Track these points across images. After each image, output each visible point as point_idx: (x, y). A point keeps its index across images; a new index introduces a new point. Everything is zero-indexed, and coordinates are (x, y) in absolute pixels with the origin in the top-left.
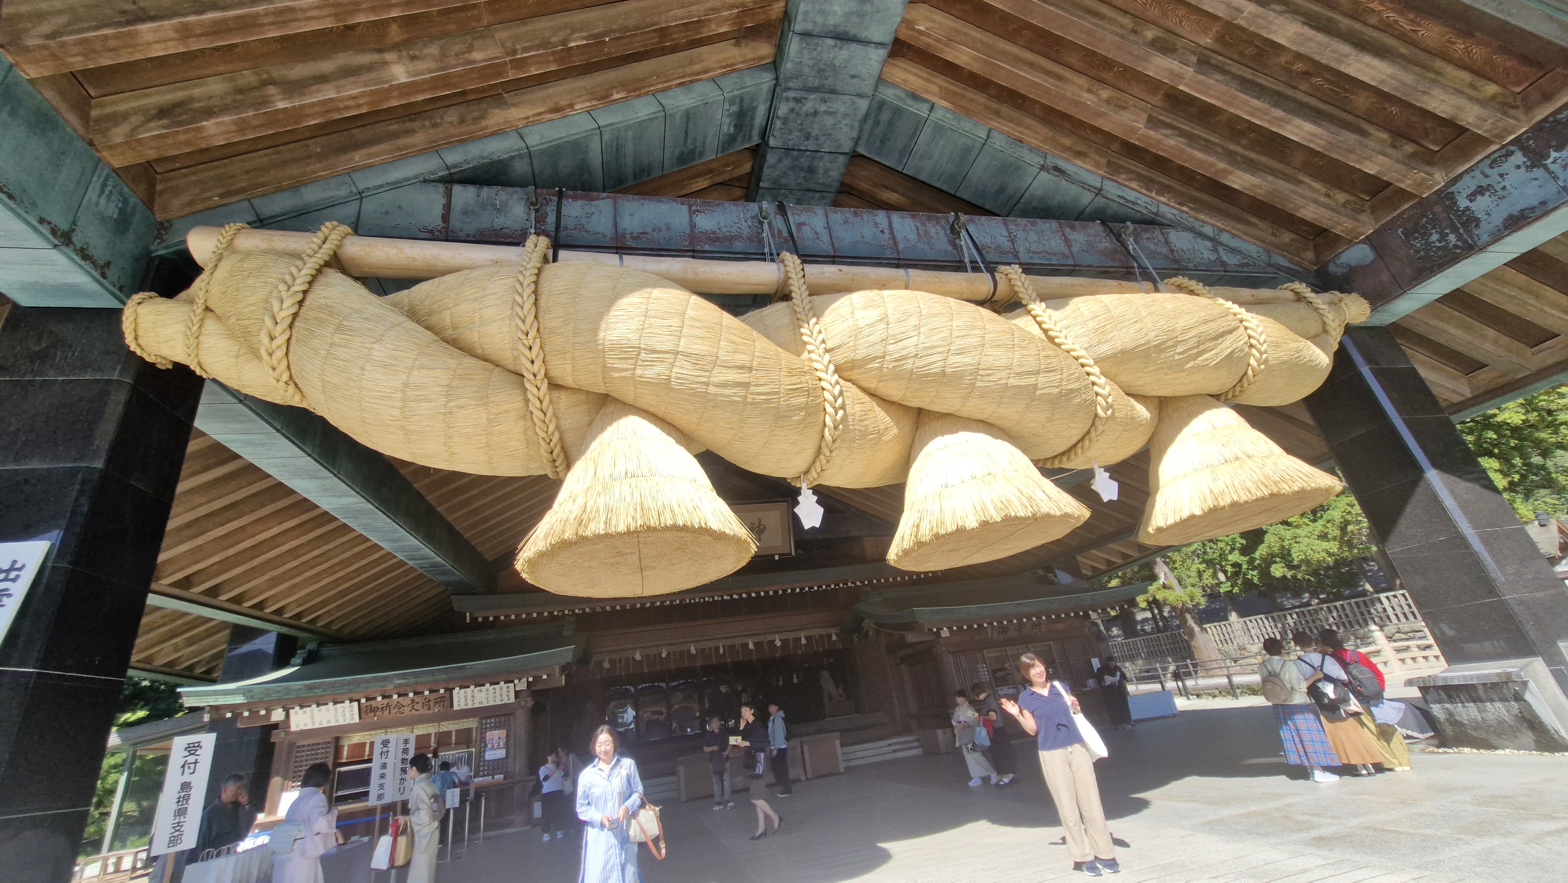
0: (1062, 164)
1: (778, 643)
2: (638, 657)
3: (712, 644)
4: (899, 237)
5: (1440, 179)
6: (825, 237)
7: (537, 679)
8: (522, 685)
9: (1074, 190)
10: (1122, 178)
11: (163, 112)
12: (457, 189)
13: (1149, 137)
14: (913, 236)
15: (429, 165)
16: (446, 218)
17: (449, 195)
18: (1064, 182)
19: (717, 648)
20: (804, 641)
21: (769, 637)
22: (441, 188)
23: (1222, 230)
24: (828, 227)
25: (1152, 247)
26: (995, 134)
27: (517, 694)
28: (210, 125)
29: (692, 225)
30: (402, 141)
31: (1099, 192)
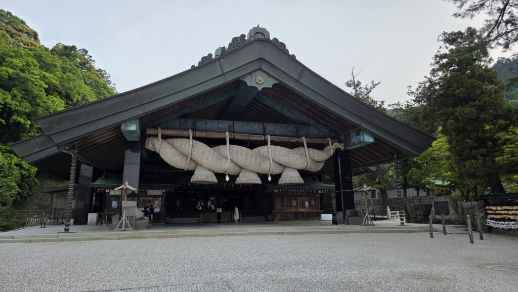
0: (292, 111)
1: (233, 186)
2: (189, 185)
4: (254, 127)
5: (349, 132)
7: (169, 190)
8: (164, 191)
9: (294, 116)
10: (303, 115)
12: (181, 119)
14: (256, 128)
16: (179, 125)
17: (180, 121)
18: (292, 115)
20: (241, 186)
22: (179, 119)
24: (242, 126)
26: (280, 103)
27: (163, 193)
31: (298, 117)
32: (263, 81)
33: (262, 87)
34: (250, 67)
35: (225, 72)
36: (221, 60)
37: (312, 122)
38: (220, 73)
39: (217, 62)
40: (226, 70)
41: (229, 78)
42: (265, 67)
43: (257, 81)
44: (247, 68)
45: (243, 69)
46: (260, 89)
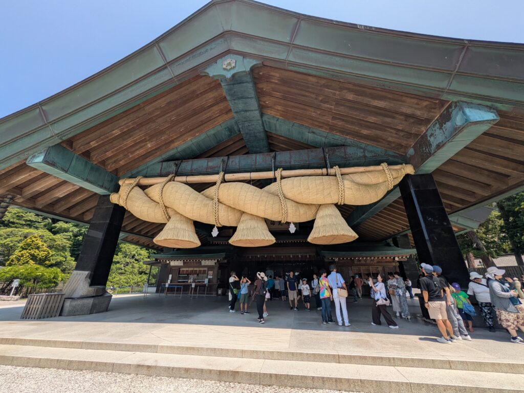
0: (314, 130)
1: (300, 256)
2: (259, 256)
3: (280, 255)
4: (257, 161)
5: (424, 130)
6: (238, 164)
8: (216, 261)
9: (319, 137)
10: (334, 132)
11: (115, 162)
12: (164, 163)
13: (333, 123)
14: (261, 161)
15: (159, 159)
16: (161, 170)
17: (162, 165)
18: (316, 136)
19: (281, 256)
20: (308, 257)
21: (297, 254)
22: (161, 163)
23: (368, 145)
24: (239, 162)
25: (339, 154)
26: (295, 124)
27: (215, 263)
28: (121, 162)
29: (208, 165)
30: (155, 155)
31: (326, 137)
32: (233, 65)
33: (233, 72)
34: (211, 49)
35: (168, 61)
36: (162, 44)
37: (349, 139)
38: (161, 63)
39: (155, 48)
40: (170, 57)
41: (179, 70)
42: (236, 45)
43: (224, 67)
44: (207, 51)
45: (200, 54)
46: (229, 75)
